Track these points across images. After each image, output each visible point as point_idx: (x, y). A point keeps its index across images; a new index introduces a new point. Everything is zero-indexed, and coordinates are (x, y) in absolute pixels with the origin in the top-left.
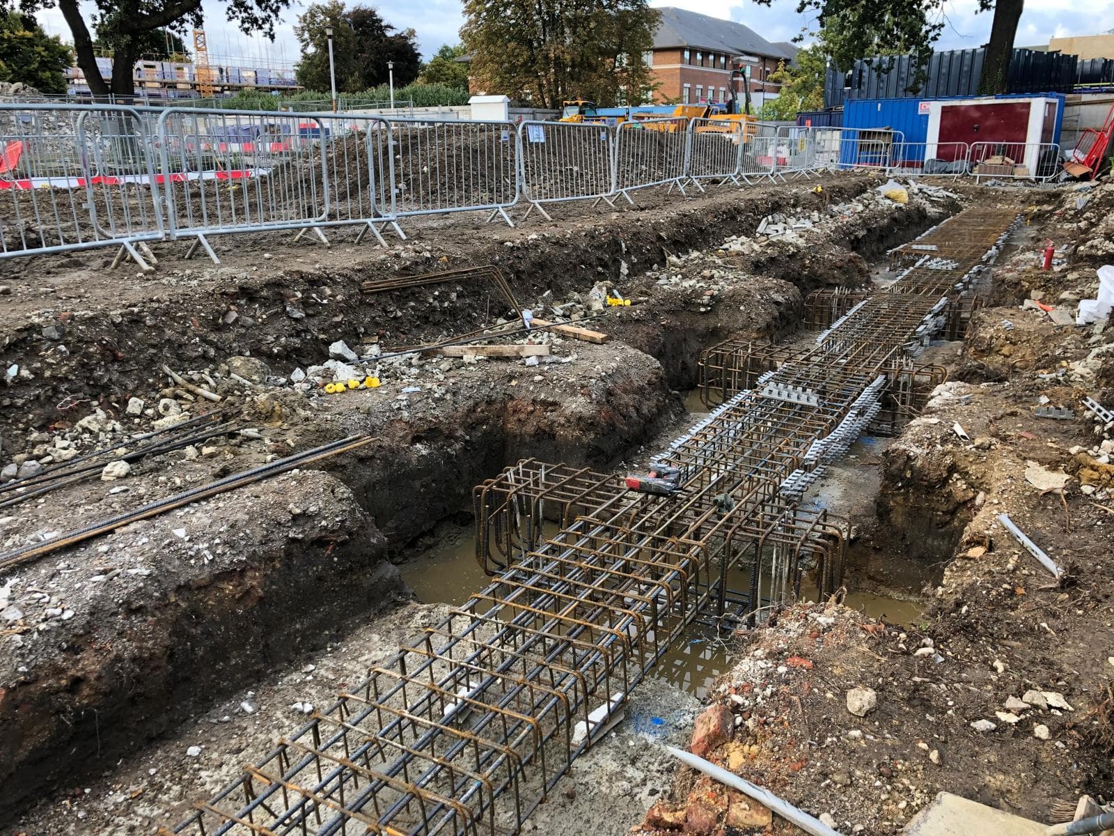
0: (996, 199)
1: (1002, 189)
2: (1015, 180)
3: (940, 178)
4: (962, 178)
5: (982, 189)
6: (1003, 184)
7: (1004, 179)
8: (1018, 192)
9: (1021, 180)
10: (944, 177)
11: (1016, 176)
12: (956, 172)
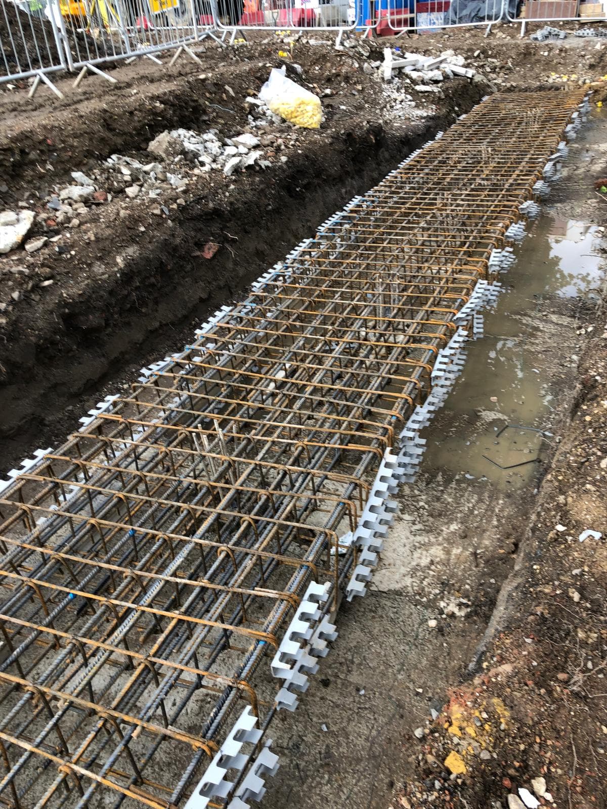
0: (549, 66)
1: (559, 43)
2: (582, 25)
3: (469, 30)
4: (501, 26)
5: (527, 47)
6: (562, 34)
7: (567, 23)
8: (584, 49)
9: (592, 24)
10: (476, 27)
11: (583, 19)
12: (490, 18)
